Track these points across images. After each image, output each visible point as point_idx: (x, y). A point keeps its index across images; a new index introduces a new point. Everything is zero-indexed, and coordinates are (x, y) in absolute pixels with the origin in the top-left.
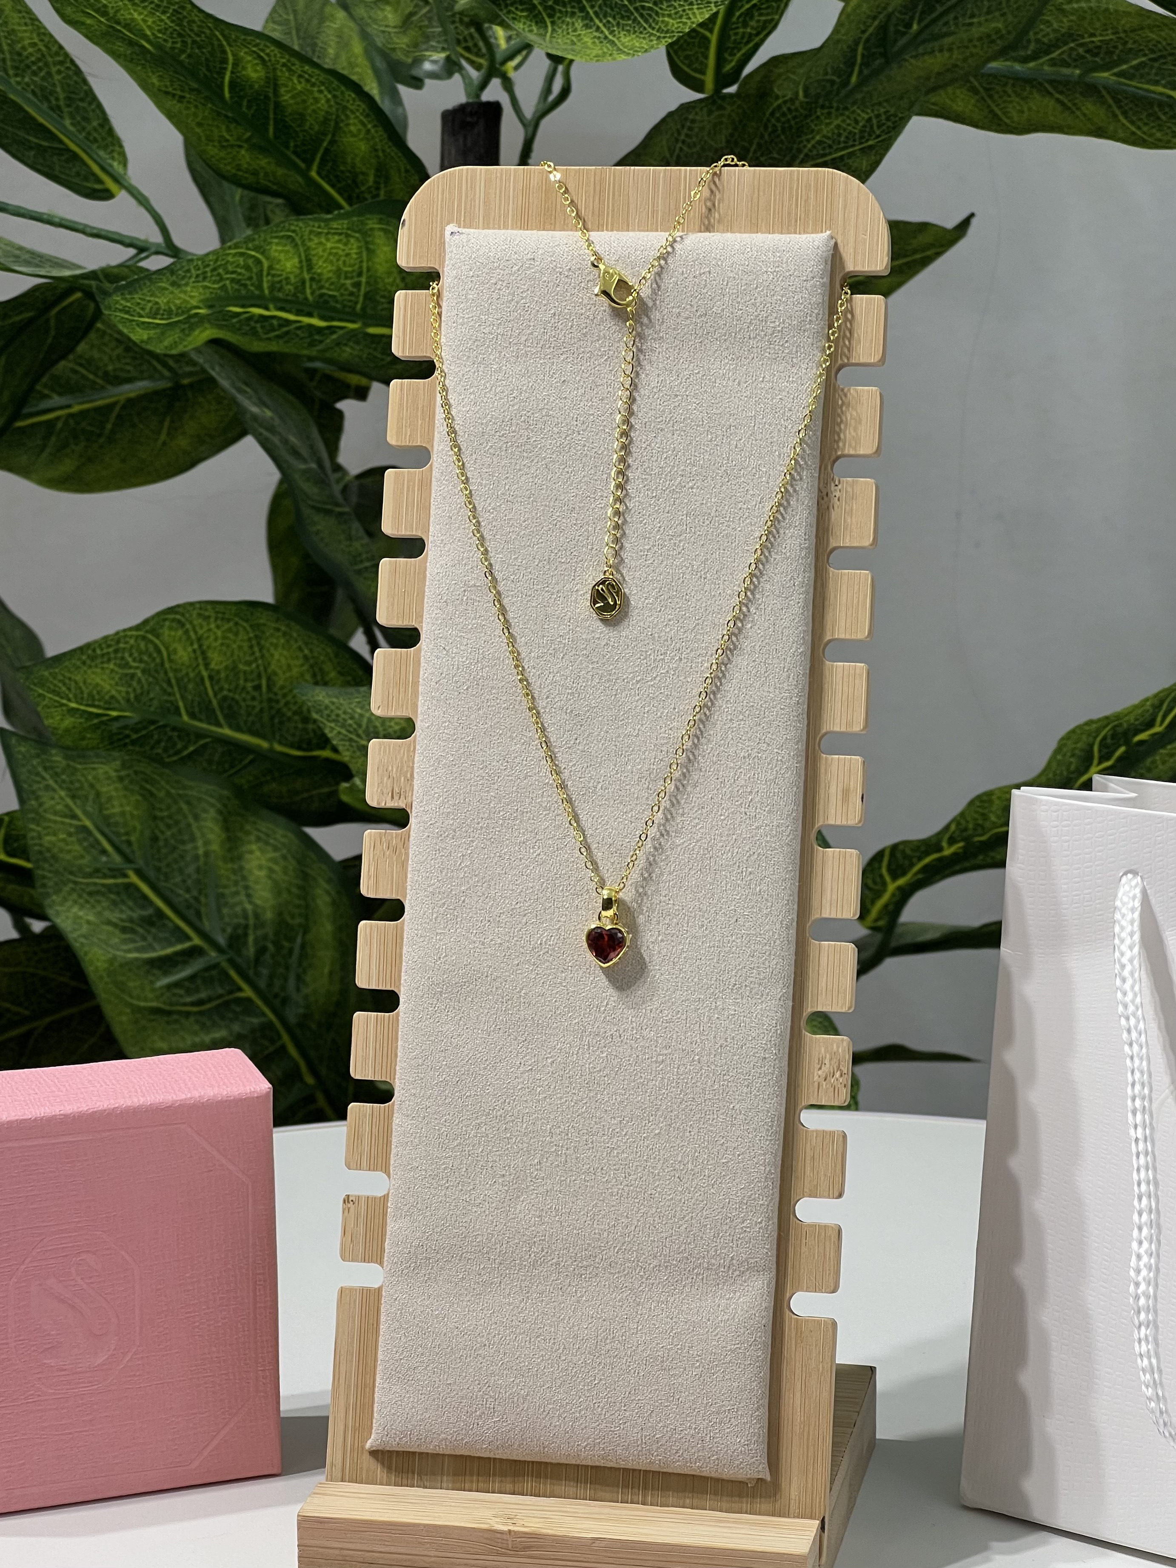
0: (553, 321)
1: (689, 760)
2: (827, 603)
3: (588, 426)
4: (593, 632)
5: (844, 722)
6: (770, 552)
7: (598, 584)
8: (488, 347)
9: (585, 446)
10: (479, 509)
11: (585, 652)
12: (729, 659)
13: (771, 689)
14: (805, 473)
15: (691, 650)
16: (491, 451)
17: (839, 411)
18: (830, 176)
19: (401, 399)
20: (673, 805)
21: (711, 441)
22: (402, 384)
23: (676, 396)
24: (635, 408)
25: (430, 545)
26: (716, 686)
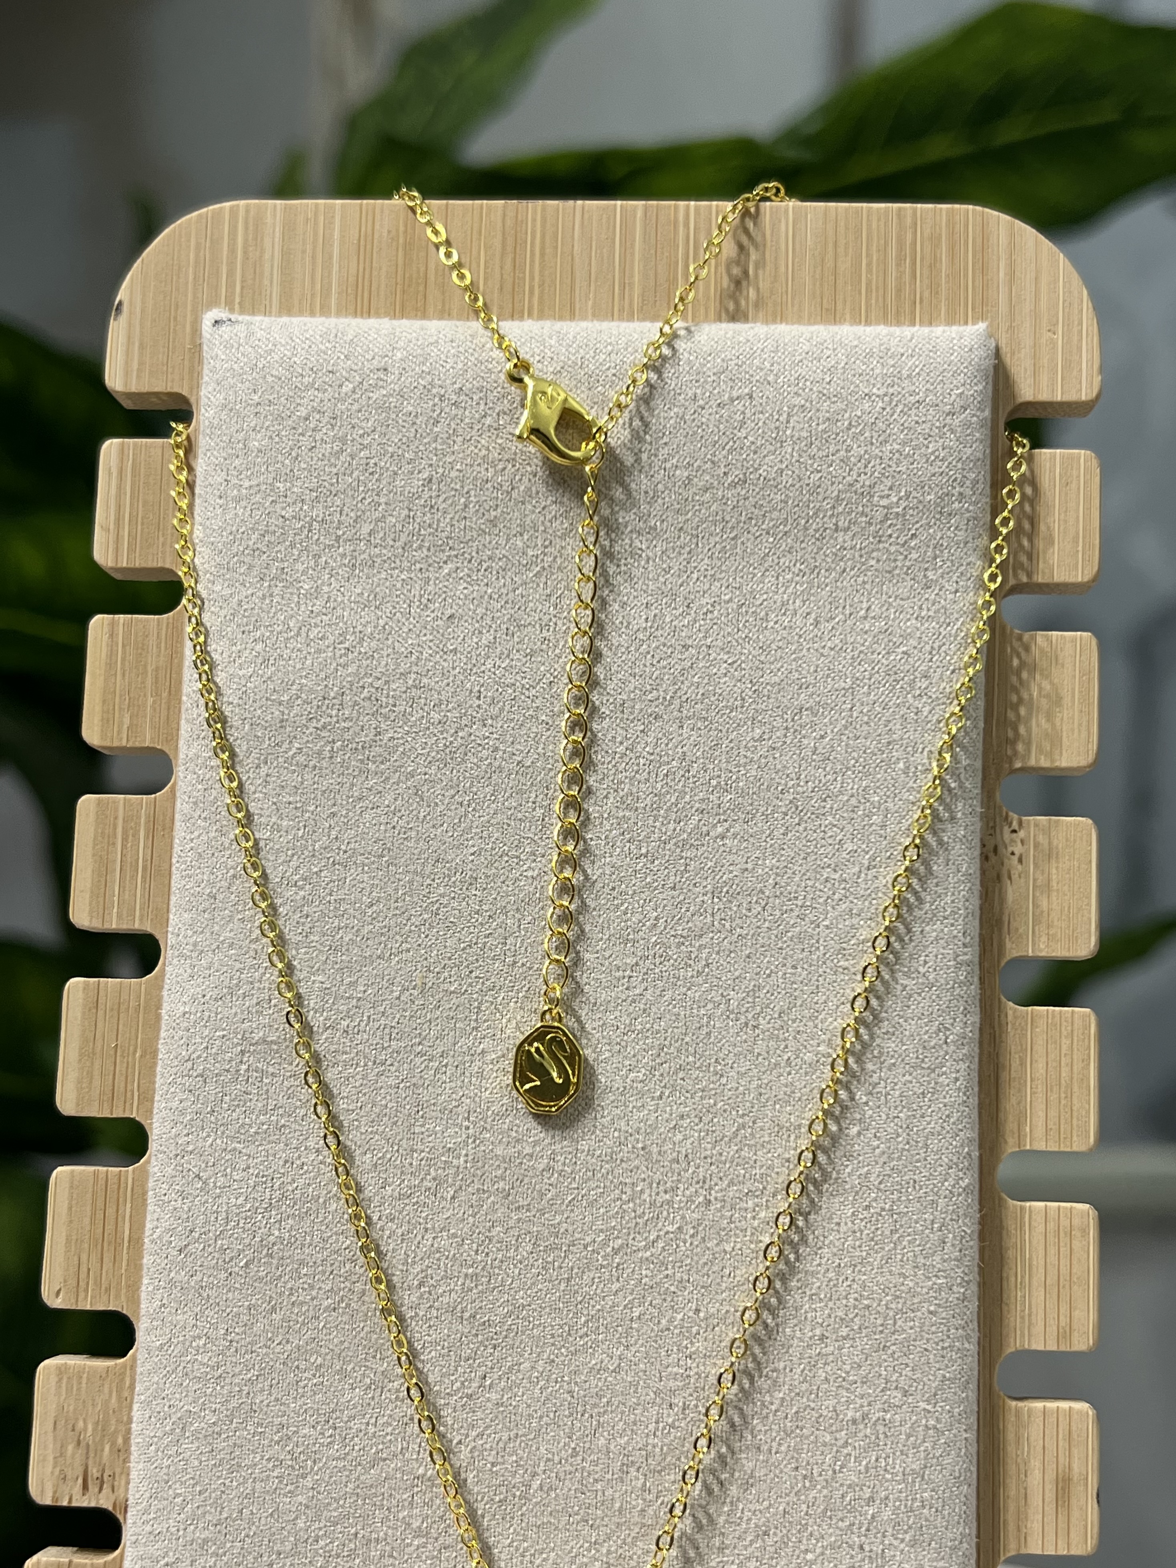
0: (426, 495)
1: (733, 1425)
2: (1004, 1076)
3: (501, 710)
4: (518, 1141)
5: (1052, 1330)
6: (892, 972)
7: (529, 1040)
8: (292, 545)
9: (496, 749)
10: (275, 878)
11: (502, 1184)
12: (812, 1201)
13: (908, 1270)
14: (960, 805)
15: (731, 1183)
16: (301, 759)
17: (1014, 679)
18: (979, 219)
19: (112, 653)
20: (700, 1527)
21: (761, 739)
22: (113, 624)
23: (686, 647)
24: (599, 670)
25: (170, 952)
26: (788, 1262)
